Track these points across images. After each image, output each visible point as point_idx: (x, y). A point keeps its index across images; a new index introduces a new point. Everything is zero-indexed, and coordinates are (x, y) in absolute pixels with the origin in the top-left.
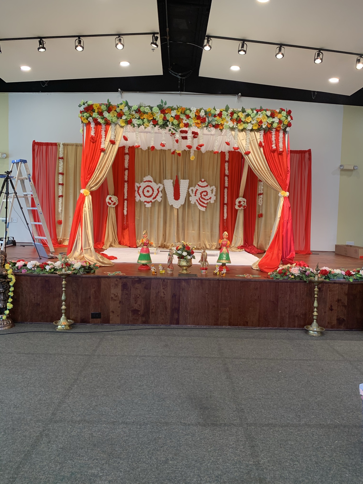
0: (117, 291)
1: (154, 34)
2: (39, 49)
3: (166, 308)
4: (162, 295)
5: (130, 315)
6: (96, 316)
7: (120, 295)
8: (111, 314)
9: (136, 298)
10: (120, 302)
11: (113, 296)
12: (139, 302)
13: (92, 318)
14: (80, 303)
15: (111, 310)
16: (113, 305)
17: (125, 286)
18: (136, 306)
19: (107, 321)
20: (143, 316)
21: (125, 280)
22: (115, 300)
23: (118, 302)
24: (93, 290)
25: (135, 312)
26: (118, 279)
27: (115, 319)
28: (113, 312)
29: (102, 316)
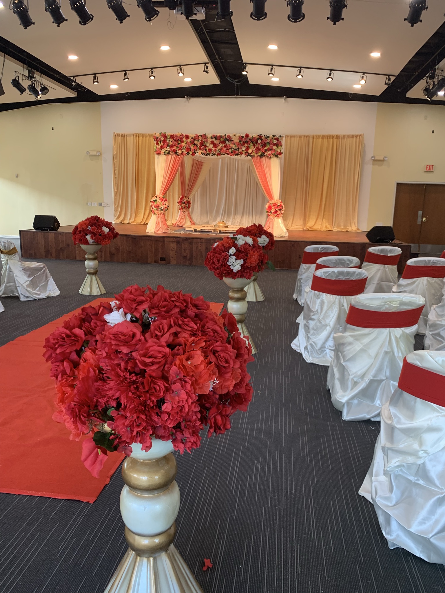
0: (174, 245)
1: (205, 63)
2: (124, 79)
3: (202, 256)
4: (200, 248)
5: (182, 259)
6: (163, 259)
7: (175, 248)
8: (171, 258)
9: (185, 250)
10: (176, 252)
11: (172, 248)
12: (187, 252)
13: (160, 260)
14: (153, 252)
15: (171, 256)
16: (172, 254)
17: (178, 242)
18: (185, 254)
19: (169, 262)
20: (189, 260)
21: (178, 239)
22: (173, 250)
23: (175, 252)
24: (161, 244)
25: (185, 257)
26: (174, 238)
27: (173, 262)
28: (172, 257)
29: (166, 260)
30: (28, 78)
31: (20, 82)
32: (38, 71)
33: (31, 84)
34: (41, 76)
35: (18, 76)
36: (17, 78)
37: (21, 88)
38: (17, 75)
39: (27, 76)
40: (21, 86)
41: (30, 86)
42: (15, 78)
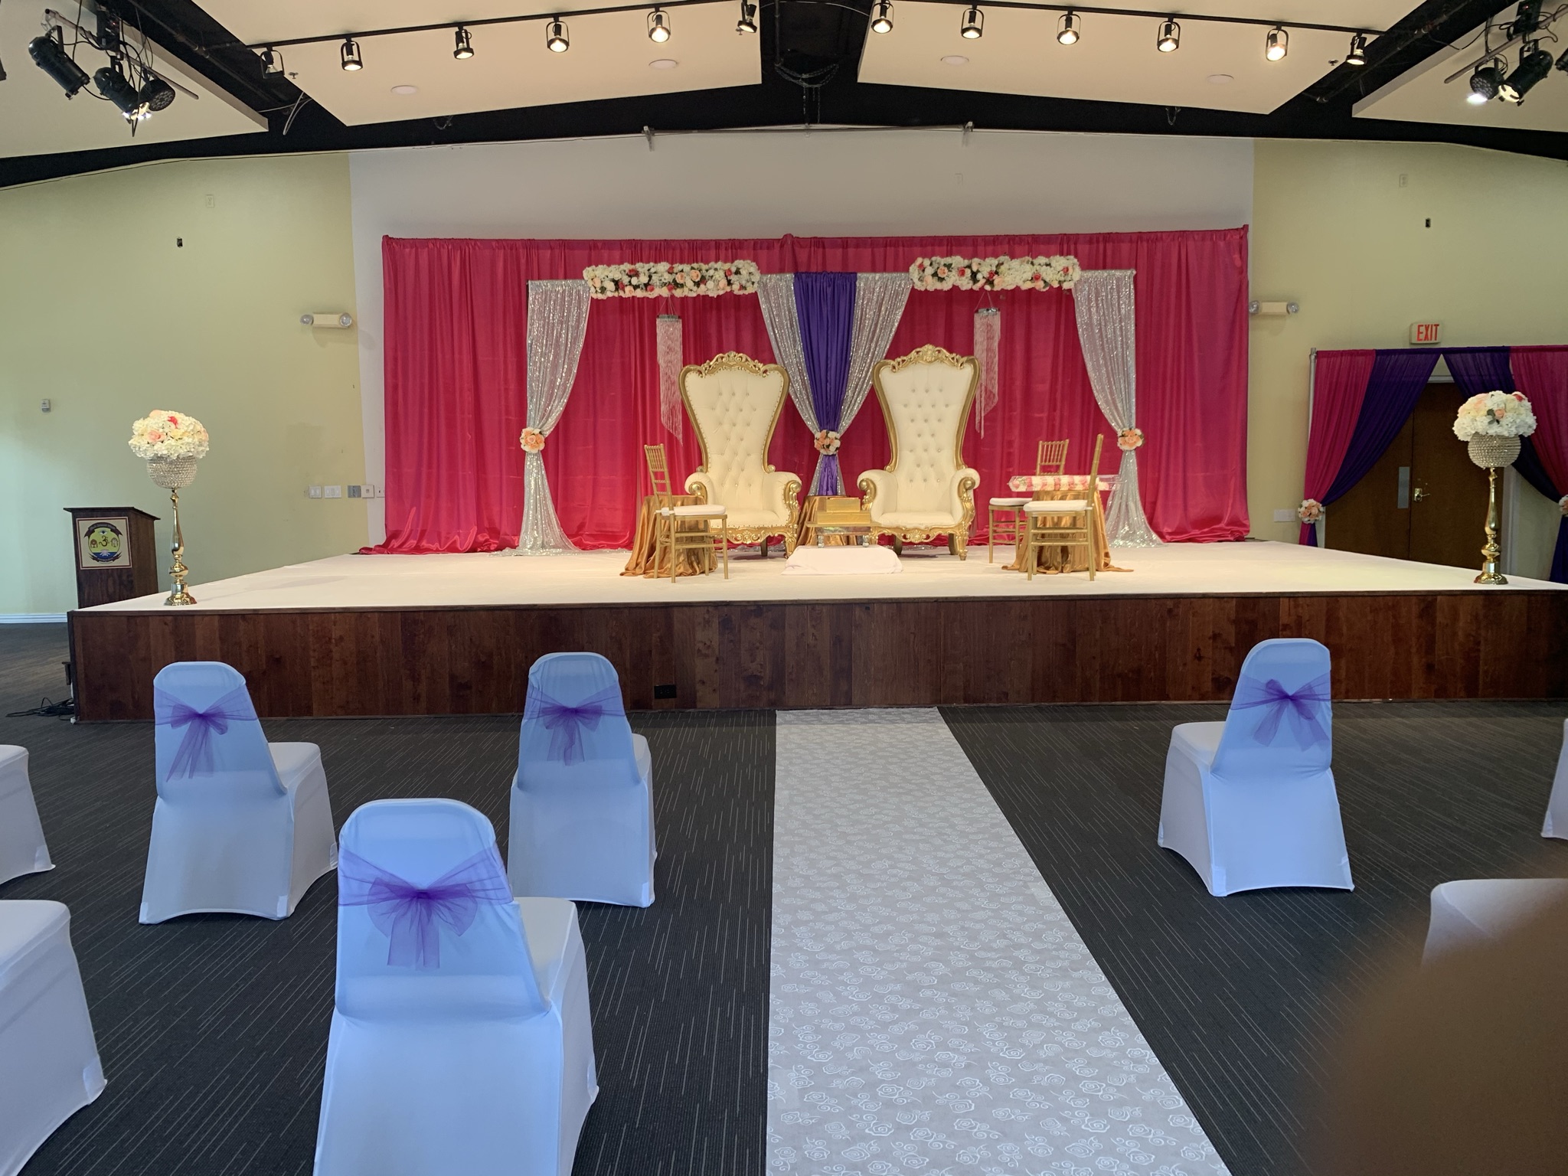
0: (708, 636)
2: (456, 53)
3: (821, 670)
4: (810, 640)
5: (742, 687)
7: (716, 645)
8: (698, 687)
9: (753, 650)
10: (717, 659)
11: (701, 646)
12: (760, 659)
13: (656, 698)
14: (628, 666)
15: (698, 678)
16: (701, 668)
17: (726, 624)
18: (753, 668)
19: (692, 704)
20: (769, 688)
21: (726, 610)
22: (706, 656)
23: (714, 659)
24: (656, 635)
25: (752, 680)
26: (710, 609)
27: (708, 698)
28: (703, 683)
29: (679, 692)
30: (98, 40)
31: (68, 50)
32: (133, 23)
33: (109, 66)
34: (144, 44)
35: (59, 29)
36: (55, 35)
37: (69, 70)
38: (54, 23)
39: (95, 33)
40: (68, 64)
41: (103, 71)
42: (49, 35)
